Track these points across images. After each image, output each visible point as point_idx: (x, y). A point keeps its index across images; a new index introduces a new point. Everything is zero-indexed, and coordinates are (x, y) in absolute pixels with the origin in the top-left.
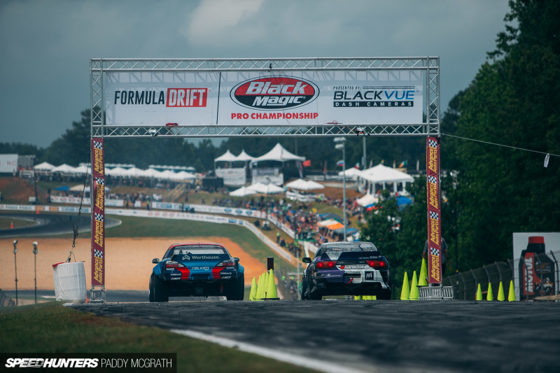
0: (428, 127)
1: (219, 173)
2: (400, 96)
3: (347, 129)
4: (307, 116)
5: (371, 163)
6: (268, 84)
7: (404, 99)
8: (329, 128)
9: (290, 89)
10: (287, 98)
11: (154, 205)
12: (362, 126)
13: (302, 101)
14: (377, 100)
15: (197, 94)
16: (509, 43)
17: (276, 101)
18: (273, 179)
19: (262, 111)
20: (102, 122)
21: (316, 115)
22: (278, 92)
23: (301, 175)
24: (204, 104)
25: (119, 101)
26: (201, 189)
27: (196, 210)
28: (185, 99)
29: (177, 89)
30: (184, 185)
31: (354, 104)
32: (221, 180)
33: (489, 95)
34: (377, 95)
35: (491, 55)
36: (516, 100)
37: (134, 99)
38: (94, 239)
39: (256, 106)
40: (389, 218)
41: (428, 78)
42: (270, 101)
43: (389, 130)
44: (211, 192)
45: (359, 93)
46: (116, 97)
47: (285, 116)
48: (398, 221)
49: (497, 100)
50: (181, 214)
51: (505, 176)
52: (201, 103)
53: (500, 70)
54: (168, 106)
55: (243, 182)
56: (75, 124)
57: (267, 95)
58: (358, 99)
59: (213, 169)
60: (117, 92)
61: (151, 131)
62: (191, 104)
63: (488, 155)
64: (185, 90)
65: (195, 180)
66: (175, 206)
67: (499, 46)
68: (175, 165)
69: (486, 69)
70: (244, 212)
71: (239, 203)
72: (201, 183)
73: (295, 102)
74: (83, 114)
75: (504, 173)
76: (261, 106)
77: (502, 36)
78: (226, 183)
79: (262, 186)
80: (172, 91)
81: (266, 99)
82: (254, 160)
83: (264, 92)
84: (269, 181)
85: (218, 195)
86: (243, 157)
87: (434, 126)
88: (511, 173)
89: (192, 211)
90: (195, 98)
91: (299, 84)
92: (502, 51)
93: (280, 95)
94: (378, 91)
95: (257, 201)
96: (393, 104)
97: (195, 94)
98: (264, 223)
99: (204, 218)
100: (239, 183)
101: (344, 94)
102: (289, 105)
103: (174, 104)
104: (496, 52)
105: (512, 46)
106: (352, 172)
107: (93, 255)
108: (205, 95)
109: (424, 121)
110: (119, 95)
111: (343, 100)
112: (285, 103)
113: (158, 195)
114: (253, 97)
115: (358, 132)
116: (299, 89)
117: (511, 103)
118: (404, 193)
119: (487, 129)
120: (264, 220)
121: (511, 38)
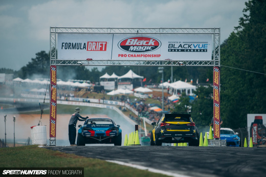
0: (214, 62)
1: (102, 83)
2: (201, 46)
3: (174, 62)
4: (155, 56)
5: (175, 80)
6: (136, 40)
7: (203, 48)
8: (166, 61)
9: (147, 43)
10: (146, 47)
11: (71, 99)
12: (182, 61)
13: (153, 48)
14: (190, 48)
15: (102, 45)
16: (245, 22)
17: (140, 49)
18: (128, 87)
19: (133, 53)
20: (55, 58)
21: (159, 55)
22: (141, 44)
23: (142, 85)
24: (105, 50)
25: (64, 47)
26: (93, 91)
27: (91, 101)
28: (96, 47)
29: (92, 42)
30: (85, 90)
31: (178, 50)
32: (102, 87)
33: (235, 48)
34: (189, 46)
35: (236, 28)
36: (249, 50)
37: (71, 47)
38: (51, 115)
39: (130, 51)
40: (186, 106)
41: (214, 38)
42: (137, 48)
43: (195, 63)
44: (98, 93)
45: (181, 45)
46: (63, 46)
47: (145, 56)
48: (190, 108)
49: (239, 50)
50: (83, 103)
51: (243, 86)
52: (103, 49)
53: (240, 35)
54: (87, 50)
55: (113, 88)
56: (33, 59)
57: (136, 45)
58: (180, 48)
59: (99, 82)
60: (63, 43)
61: (79, 62)
62: (99, 49)
63: (234, 76)
64: (96, 42)
65: (90, 87)
66: (80, 99)
67: (240, 24)
68: (80, 80)
69: (233, 35)
70: (114, 102)
71: (111, 98)
72: (93, 88)
73: (150, 49)
74: (37, 54)
75: (242, 85)
76: (133, 51)
77: (242, 19)
78: (105, 88)
79: (122, 90)
80: (89, 43)
81: (135, 47)
82: (119, 77)
83: (134, 44)
84: (126, 88)
85: (101, 94)
86: (114, 76)
87: (217, 62)
88: (245, 85)
89: (89, 102)
90: (101, 46)
91: (151, 40)
92: (241, 26)
93: (142, 46)
94: (190, 44)
95: (120, 97)
96: (197, 51)
97: (101, 45)
98: (123, 108)
99: (94, 105)
100: (111, 89)
101: (173, 46)
102: (146, 51)
103: (90, 49)
104: (239, 27)
105: (246, 24)
106: (166, 84)
107: (50, 123)
108: (106, 45)
109: (212, 59)
110: (64, 45)
111: (173, 48)
112: (144, 50)
113: (72, 94)
114: (129, 46)
115: (180, 64)
116: (152, 43)
117: (247, 52)
118: (191, 94)
119: (234, 64)
120: (123, 106)
121: (246, 20)
